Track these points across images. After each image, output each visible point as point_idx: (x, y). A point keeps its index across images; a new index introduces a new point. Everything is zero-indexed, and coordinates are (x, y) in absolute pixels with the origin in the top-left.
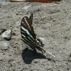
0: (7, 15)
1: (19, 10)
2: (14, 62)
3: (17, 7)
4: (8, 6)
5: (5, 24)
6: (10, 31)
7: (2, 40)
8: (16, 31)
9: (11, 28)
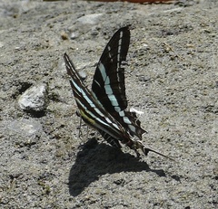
0: (33, 39)
1: (69, 24)
2: (55, 181)
3: (62, 16)
4: (36, 12)
5: (27, 66)
6: (42, 89)
7: (19, 116)
8: (60, 88)
9: (45, 78)
